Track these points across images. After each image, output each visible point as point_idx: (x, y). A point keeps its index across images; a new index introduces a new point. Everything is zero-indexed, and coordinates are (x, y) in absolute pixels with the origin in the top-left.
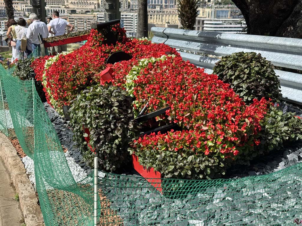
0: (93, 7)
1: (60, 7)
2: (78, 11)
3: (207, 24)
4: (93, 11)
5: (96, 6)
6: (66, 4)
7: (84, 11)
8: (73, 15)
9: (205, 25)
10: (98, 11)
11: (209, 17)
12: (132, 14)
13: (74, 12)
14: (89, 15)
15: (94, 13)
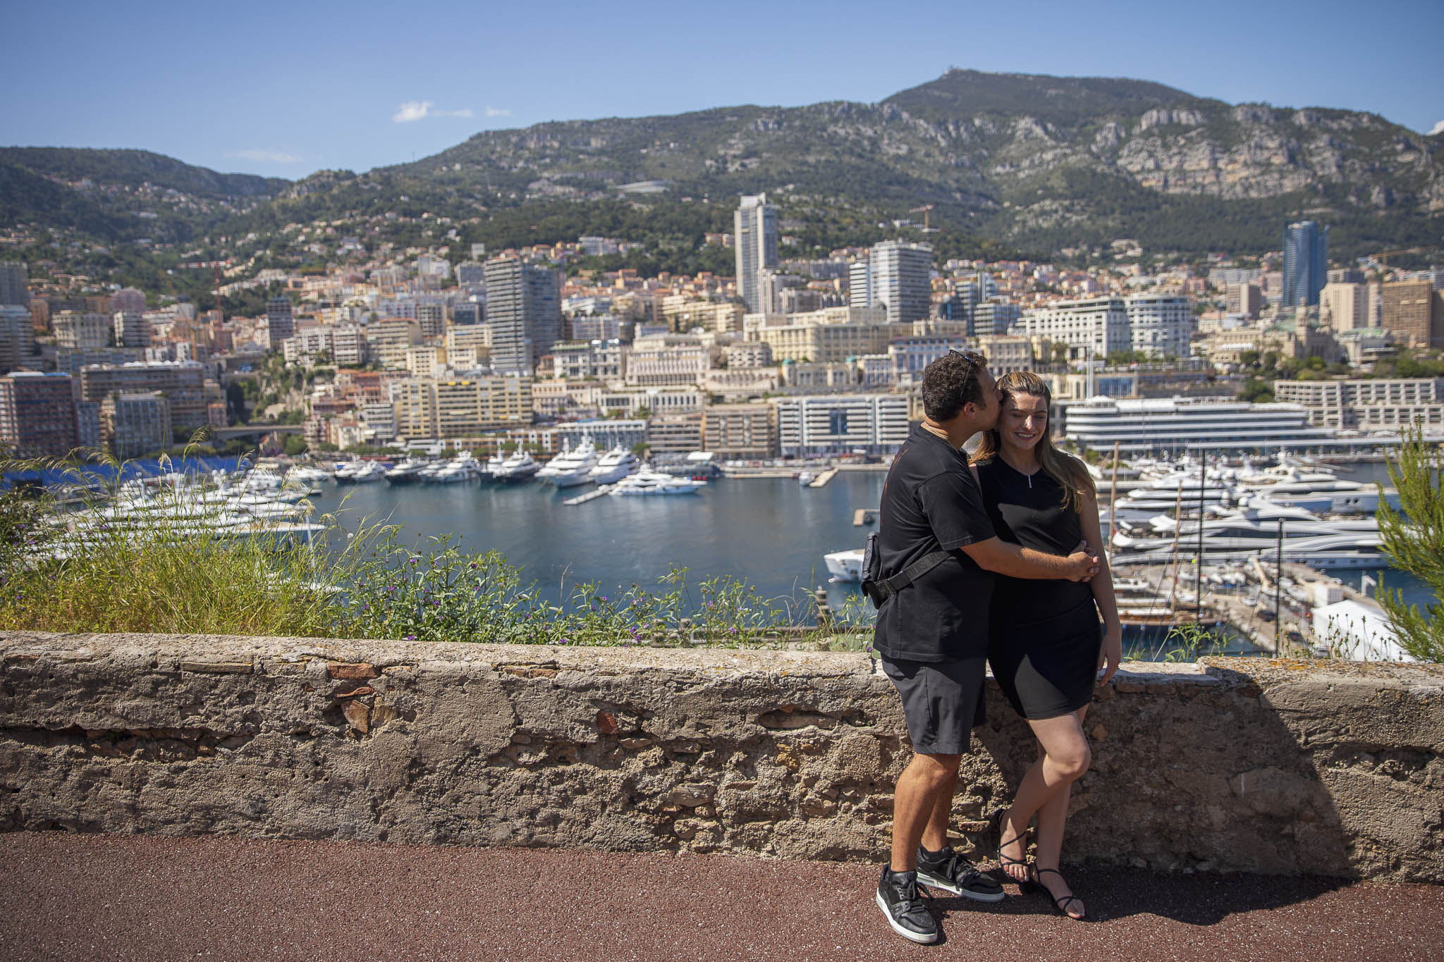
0: (765, 385)
1: (683, 391)
2: (729, 397)
3: (1074, 415)
4: (766, 395)
5: (776, 382)
6: (699, 380)
7: (744, 396)
8: (717, 407)
9: (1069, 419)
10: (781, 395)
11: (1078, 396)
12: (868, 397)
13: (717, 399)
14: (757, 406)
15: (771, 401)
